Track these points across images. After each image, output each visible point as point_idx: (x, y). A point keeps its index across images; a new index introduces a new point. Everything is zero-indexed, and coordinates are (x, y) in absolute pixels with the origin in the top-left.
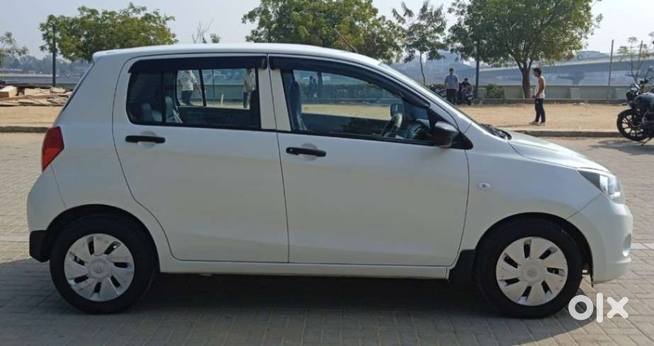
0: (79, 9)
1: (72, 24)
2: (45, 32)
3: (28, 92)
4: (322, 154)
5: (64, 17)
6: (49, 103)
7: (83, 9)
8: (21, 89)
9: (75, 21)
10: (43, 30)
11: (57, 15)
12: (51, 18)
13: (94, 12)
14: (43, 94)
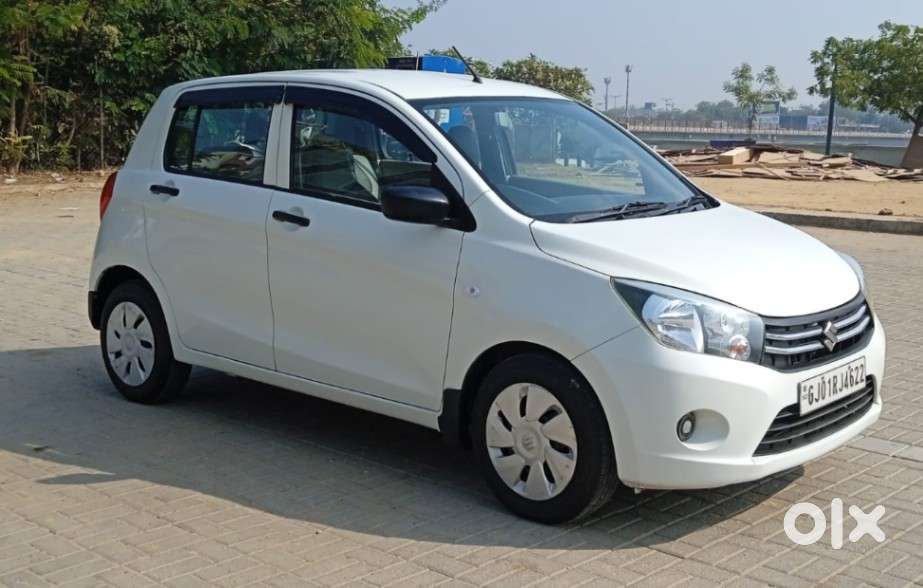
0: (880, 27)
1: (864, 51)
2: (818, 65)
3: (765, 157)
4: (304, 222)
5: (851, 40)
6: (789, 175)
7: (887, 25)
8: (756, 152)
9: (868, 47)
10: (815, 62)
11: (840, 38)
12: (831, 42)
13: (901, 30)
14: (786, 161)
